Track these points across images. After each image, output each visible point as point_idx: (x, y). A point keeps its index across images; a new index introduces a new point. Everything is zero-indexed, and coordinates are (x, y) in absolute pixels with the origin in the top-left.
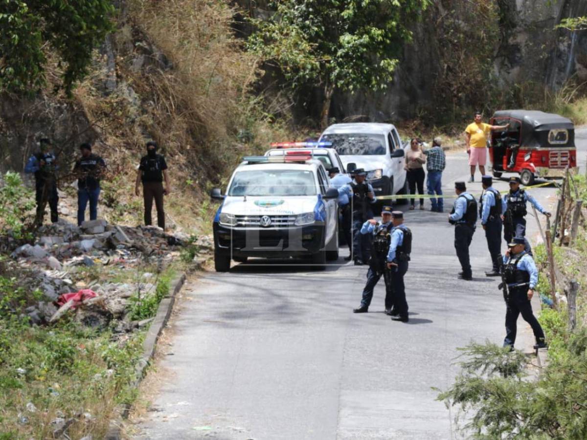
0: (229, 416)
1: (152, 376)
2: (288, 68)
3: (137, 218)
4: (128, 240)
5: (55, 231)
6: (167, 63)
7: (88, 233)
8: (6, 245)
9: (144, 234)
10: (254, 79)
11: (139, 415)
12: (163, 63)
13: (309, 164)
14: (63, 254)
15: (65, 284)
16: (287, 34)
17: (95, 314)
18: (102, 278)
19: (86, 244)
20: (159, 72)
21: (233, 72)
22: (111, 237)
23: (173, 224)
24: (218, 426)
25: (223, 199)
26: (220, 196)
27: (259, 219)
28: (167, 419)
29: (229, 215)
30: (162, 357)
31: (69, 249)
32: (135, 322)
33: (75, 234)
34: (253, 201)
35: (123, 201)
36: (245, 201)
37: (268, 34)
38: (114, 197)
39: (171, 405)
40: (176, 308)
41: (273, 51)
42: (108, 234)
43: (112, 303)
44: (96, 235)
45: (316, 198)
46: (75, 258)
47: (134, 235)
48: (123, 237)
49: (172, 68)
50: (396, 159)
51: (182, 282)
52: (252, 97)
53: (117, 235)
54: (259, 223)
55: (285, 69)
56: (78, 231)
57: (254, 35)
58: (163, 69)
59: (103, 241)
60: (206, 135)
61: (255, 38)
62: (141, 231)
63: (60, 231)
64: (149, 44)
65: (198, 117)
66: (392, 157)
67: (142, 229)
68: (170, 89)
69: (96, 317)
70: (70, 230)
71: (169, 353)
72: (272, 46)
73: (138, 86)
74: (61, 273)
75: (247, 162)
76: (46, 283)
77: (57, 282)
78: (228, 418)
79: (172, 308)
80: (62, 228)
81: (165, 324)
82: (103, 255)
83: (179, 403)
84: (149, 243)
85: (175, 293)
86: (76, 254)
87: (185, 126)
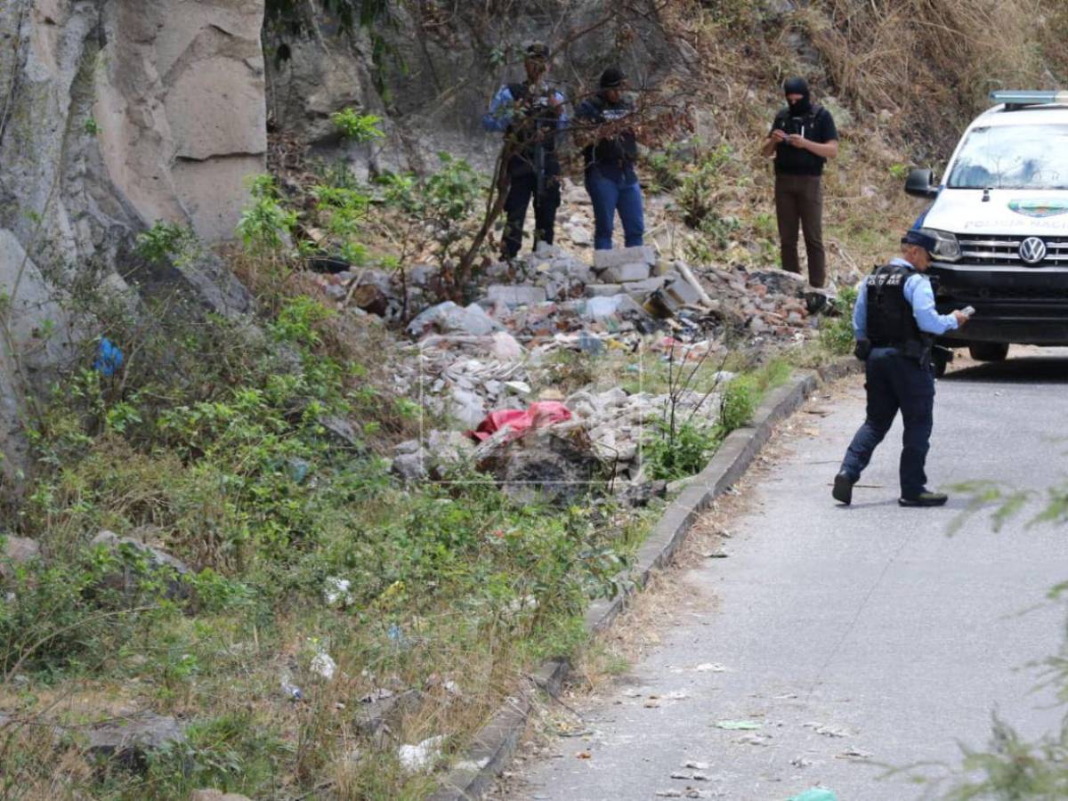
0: (818, 699)
1: (650, 601)
4: (706, 298)
5: (525, 273)
7: (607, 281)
8: (400, 303)
9: (747, 286)
11: (589, 690)
14: (534, 328)
15: (514, 392)
17: (554, 458)
18: (603, 380)
19: (601, 306)
22: (662, 291)
23: (852, 273)
24: (780, 722)
25: (933, 196)
26: (930, 188)
27: (1016, 244)
28: (657, 702)
29: (946, 234)
31: (552, 315)
32: (661, 483)
33: (575, 282)
34: (1008, 201)
35: (730, 214)
36: (986, 199)
38: (706, 204)
39: (679, 671)
40: (768, 452)
42: (655, 284)
43: (610, 438)
44: (627, 286)
46: (560, 337)
47: (723, 287)
48: (693, 290)
51: (805, 393)
53: (677, 287)
54: (1015, 256)
56: (584, 275)
59: (641, 299)
62: (743, 280)
63: (539, 273)
65: (948, 12)
67: (746, 274)
69: (556, 466)
70: (565, 272)
71: (716, 552)
74: (506, 365)
75: (1002, 106)
76: (464, 389)
78: (812, 703)
79: (758, 451)
80: (544, 267)
81: (724, 486)
82: (629, 331)
83: (700, 667)
84: (758, 307)
85: (773, 417)
86: (567, 328)
87: (910, 36)
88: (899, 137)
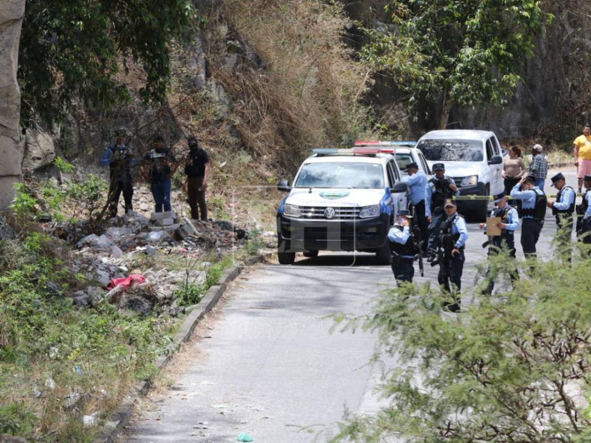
0: (251, 395)
1: (181, 356)
2: (401, 79)
3: (216, 214)
4: (197, 232)
5: (124, 222)
6: (259, 62)
7: (156, 225)
8: (73, 235)
9: (213, 227)
10: (366, 89)
11: (159, 392)
12: (255, 63)
13: (379, 157)
14: (128, 245)
15: (121, 271)
16: (400, 46)
17: (139, 298)
18: (158, 266)
19: (154, 236)
20: (250, 71)
21: (342, 80)
22: (179, 229)
24: (236, 405)
25: (289, 191)
26: (287, 187)
27: (322, 210)
28: (186, 397)
29: (293, 205)
30: (199, 339)
31: (135, 239)
32: (182, 308)
33: (143, 226)
34: (319, 193)
36: (310, 192)
37: (382, 45)
39: (194, 384)
40: (226, 295)
41: (387, 62)
42: (176, 226)
43: (161, 289)
44: (165, 227)
45: (383, 191)
46: (138, 248)
47: (204, 228)
48: (192, 229)
49: (265, 68)
50: (492, 166)
51: (239, 271)
52: (362, 107)
53: (185, 227)
54: (323, 215)
55: (398, 80)
56: (147, 223)
57: (367, 45)
58: (255, 69)
59: (170, 233)
60: (297, 136)
61: (368, 48)
62: (211, 225)
63: (129, 222)
64: (241, 43)
65: (290, 117)
66: (489, 164)
67: (213, 223)
68: (261, 89)
69: (140, 301)
70: (140, 222)
71: (207, 336)
72: (385, 57)
73: (228, 84)
74: (118, 260)
75: (316, 155)
76: (101, 270)
77: (112, 269)
78: (249, 397)
79: (221, 294)
80: (131, 220)
81: (209, 309)
82: (166, 245)
83: (203, 383)
84: (218, 236)
85: (227, 281)
86: (142, 245)
87: (275, 126)
88: (271, 167)
